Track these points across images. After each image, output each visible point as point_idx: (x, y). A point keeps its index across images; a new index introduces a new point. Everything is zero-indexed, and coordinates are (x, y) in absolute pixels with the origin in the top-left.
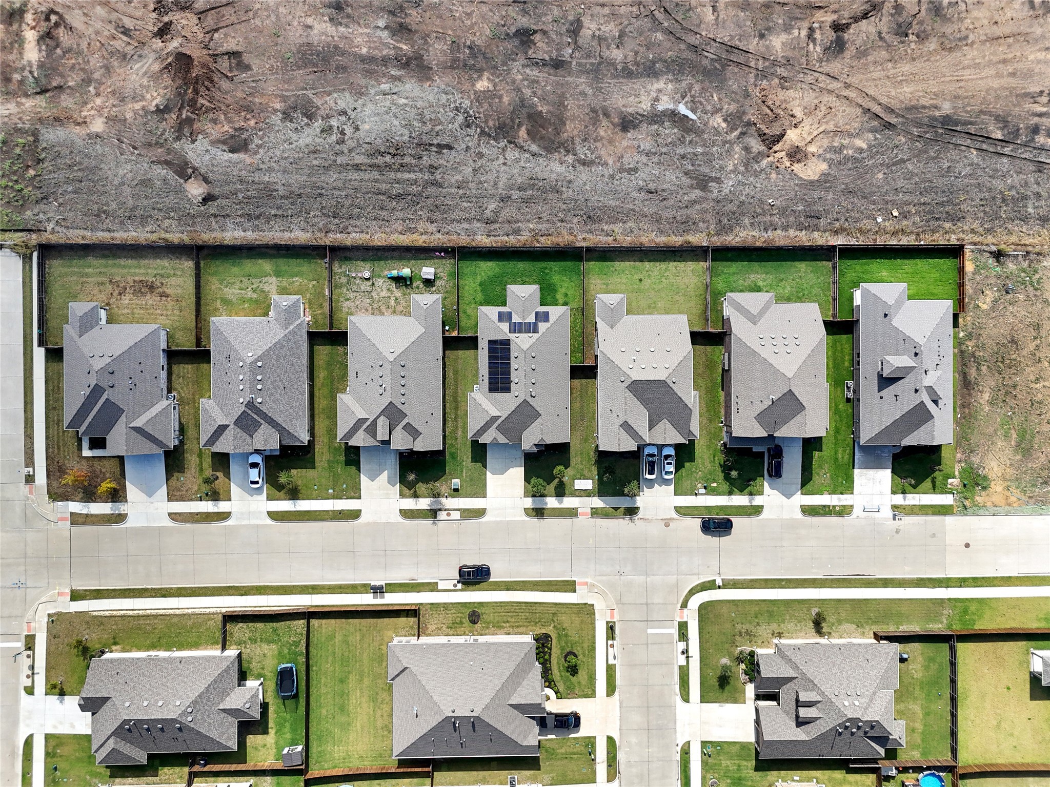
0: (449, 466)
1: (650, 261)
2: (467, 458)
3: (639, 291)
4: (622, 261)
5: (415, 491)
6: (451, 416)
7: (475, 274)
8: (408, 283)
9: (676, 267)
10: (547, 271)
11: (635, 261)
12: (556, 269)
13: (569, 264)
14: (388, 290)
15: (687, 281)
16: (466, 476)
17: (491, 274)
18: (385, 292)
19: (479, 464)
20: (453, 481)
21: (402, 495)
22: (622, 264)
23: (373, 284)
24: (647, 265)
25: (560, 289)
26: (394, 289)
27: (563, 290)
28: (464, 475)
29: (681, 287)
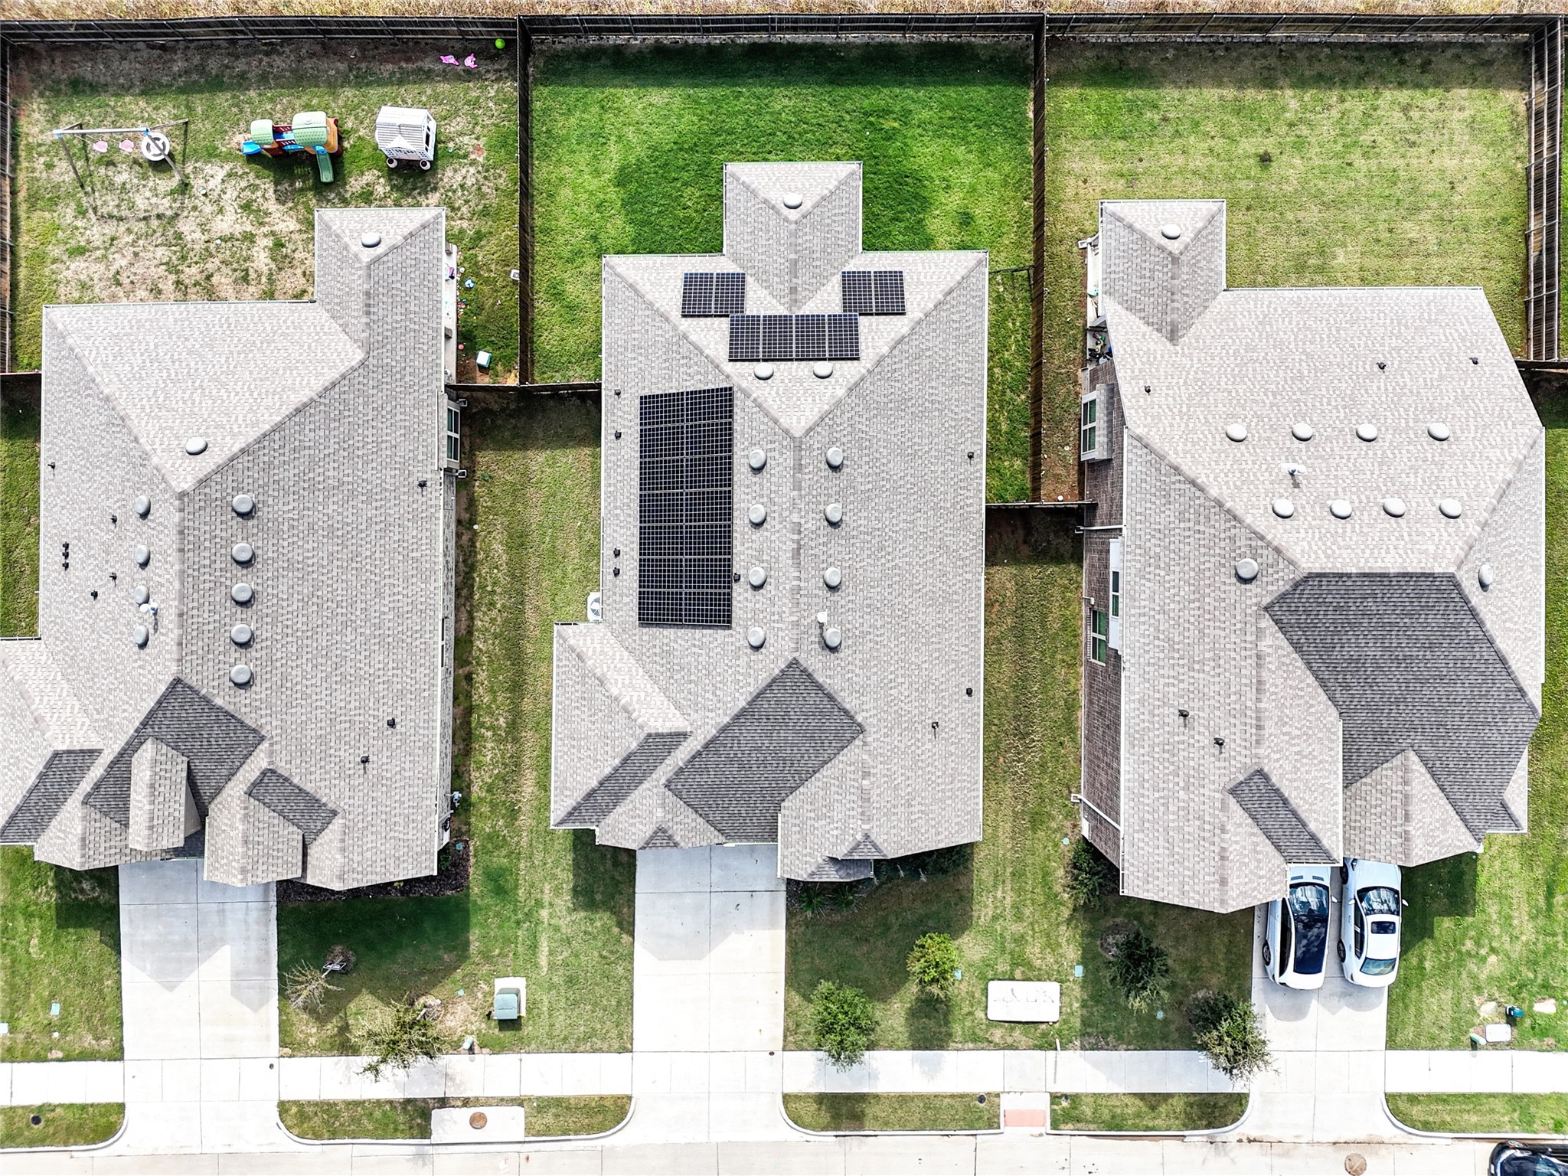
0: (483, 925)
1: (1301, 83)
2: (557, 891)
3: (1257, 202)
4: (1190, 83)
5: (345, 1029)
6: (492, 718)
7: (598, 138)
8: (327, 176)
9: (1406, 109)
10: (890, 124)
11: (1241, 84)
12: (926, 115)
13: (978, 93)
14: (246, 207)
15: (1451, 164)
16: (552, 966)
17: (663, 135)
18: (230, 216)
19: (603, 919)
20: (500, 983)
21: (290, 1044)
22: (1192, 96)
23: (185, 187)
24: (1291, 99)
25: (942, 197)
26: (272, 206)
27: (953, 201)
28: (543, 960)
29: (1430, 188)
